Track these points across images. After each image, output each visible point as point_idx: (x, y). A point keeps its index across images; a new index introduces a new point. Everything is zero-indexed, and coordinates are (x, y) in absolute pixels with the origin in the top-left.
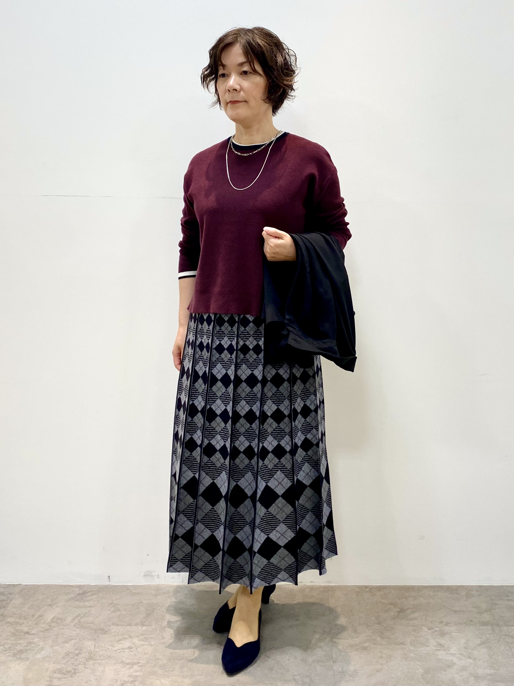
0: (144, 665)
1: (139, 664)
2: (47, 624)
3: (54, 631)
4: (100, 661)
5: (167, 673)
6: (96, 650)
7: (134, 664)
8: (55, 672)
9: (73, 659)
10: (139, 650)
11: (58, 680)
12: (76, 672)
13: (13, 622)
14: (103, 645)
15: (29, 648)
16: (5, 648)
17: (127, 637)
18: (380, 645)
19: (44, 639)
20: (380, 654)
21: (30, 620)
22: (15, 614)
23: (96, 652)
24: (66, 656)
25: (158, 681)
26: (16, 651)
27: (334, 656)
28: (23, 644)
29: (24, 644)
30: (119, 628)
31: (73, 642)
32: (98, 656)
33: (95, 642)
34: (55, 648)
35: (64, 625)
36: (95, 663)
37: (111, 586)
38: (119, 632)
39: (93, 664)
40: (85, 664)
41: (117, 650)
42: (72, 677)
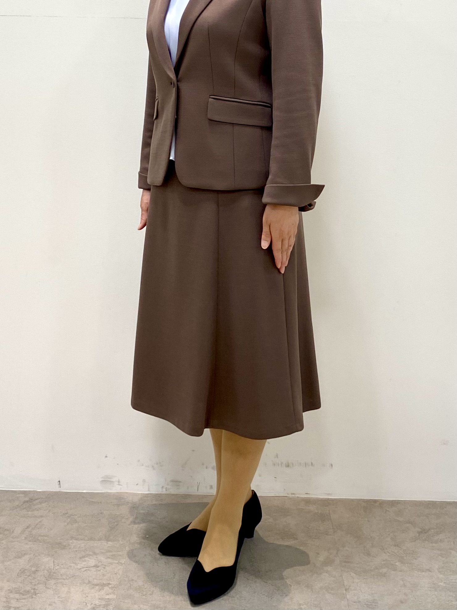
0: (116, 586)
1: (110, 586)
3: (3, 543)
4: (63, 581)
5: (144, 597)
6: (57, 568)
7: (104, 585)
8: (11, 592)
9: (29, 577)
10: (107, 568)
11: (16, 601)
14: (64, 562)
17: (92, 554)
18: (401, 571)
20: (402, 582)
23: (57, 569)
25: (136, 606)
27: (346, 583)
30: (80, 543)
31: (27, 557)
32: (60, 575)
33: (54, 558)
34: (5, 563)
35: (13, 538)
36: (57, 583)
37: (63, 493)
38: (80, 547)
39: (55, 584)
40: (45, 583)
41: (81, 569)
42: (32, 598)
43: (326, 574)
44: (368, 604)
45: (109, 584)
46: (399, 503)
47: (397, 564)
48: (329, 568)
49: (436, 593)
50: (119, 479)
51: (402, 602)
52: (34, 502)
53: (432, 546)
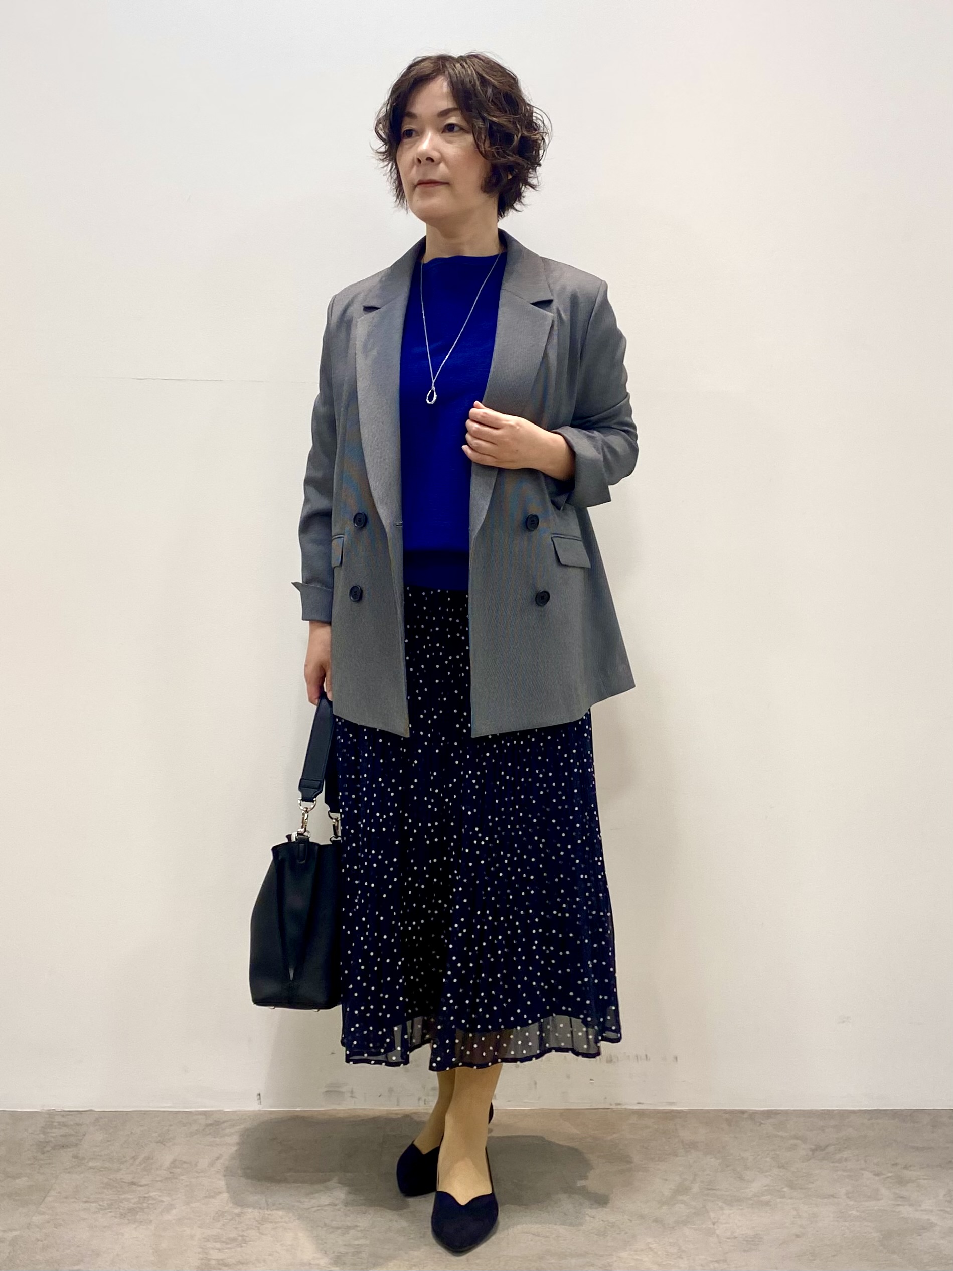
1: (359, 1229)
2: (165, 1170)
7: (349, 1228)
8: (208, 1241)
9: (232, 1221)
11: (217, 1252)
12: (247, 1239)
14: (281, 1201)
15: (145, 1205)
16: (100, 1205)
17: (322, 1189)
18: (791, 1198)
19: (169, 1192)
21: (132, 1165)
24: (219, 1217)
26: (124, 1210)
28: (133, 1199)
31: (223, 1196)
33: (266, 1196)
34: (193, 1205)
35: (197, 1172)
36: (277, 1227)
39: (274, 1229)
40: (258, 1228)
41: (309, 1208)
42: (242, 1247)
43: (683, 1205)
44: (747, 1241)
46: (780, 1113)
47: (785, 1189)
48: (685, 1198)
49: (847, 1224)
50: (352, 1089)
51: (797, 1236)
52: (223, 1126)
53: (837, 1167)
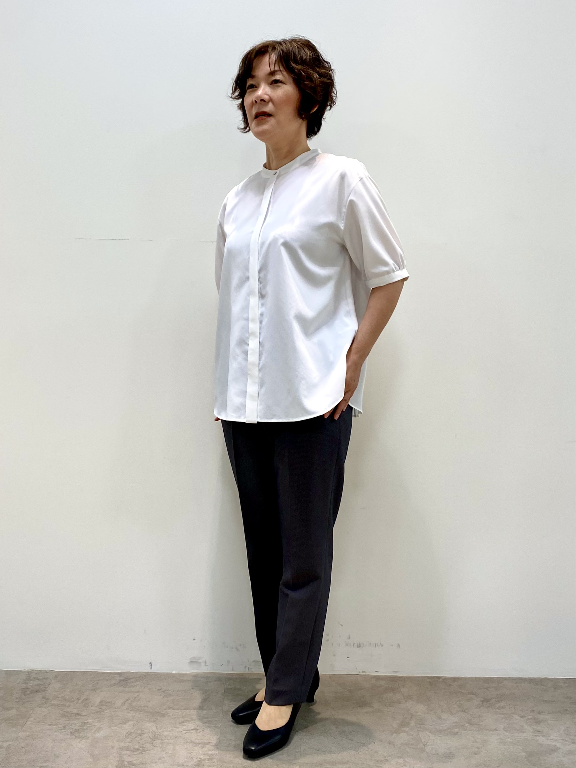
2: (96, 707)
3: (107, 713)
4: (167, 740)
8: (123, 750)
9: (136, 738)
10: (206, 731)
11: (128, 757)
13: (59, 704)
15: (85, 727)
16: (58, 727)
18: (470, 731)
19: (99, 720)
20: (473, 739)
21: (77, 703)
22: (57, 697)
23: (160, 732)
24: (130, 735)
26: (72, 730)
28: (77, 724)
29: (79, 724)
30: (177, 712)
31: (131, 723)
32: (164, 736)
33: (156, 724)
34: (112, 728)
35: (115, 708)
36: (163, 742)
37: (154, 673)
38: (178, 715)
39: (161, 743)
40: (152, 743)
42: (142, 754)
43: (405, 734)
44: (444, 756)
45: (210, 743)
46: (462, 679)
47: (466, 725)
48: (406, 729)
49: (505, 747)
50: (206, 660)
51: (475, 754)
52: (130, 681)
53: (498, 712)
